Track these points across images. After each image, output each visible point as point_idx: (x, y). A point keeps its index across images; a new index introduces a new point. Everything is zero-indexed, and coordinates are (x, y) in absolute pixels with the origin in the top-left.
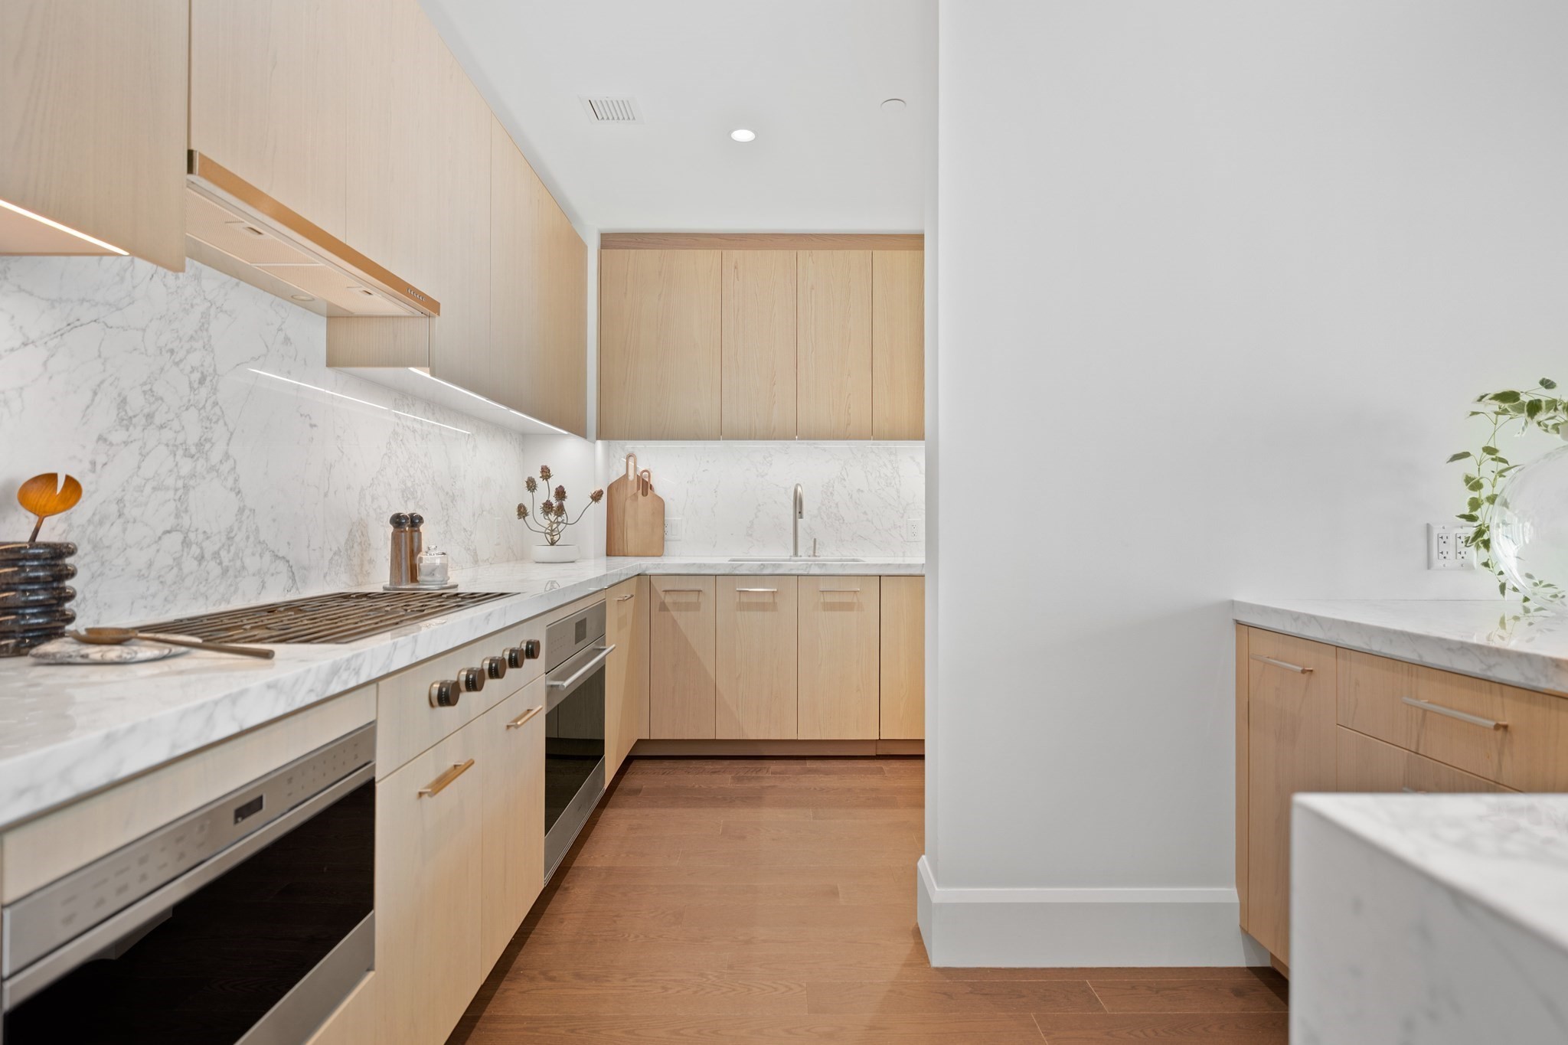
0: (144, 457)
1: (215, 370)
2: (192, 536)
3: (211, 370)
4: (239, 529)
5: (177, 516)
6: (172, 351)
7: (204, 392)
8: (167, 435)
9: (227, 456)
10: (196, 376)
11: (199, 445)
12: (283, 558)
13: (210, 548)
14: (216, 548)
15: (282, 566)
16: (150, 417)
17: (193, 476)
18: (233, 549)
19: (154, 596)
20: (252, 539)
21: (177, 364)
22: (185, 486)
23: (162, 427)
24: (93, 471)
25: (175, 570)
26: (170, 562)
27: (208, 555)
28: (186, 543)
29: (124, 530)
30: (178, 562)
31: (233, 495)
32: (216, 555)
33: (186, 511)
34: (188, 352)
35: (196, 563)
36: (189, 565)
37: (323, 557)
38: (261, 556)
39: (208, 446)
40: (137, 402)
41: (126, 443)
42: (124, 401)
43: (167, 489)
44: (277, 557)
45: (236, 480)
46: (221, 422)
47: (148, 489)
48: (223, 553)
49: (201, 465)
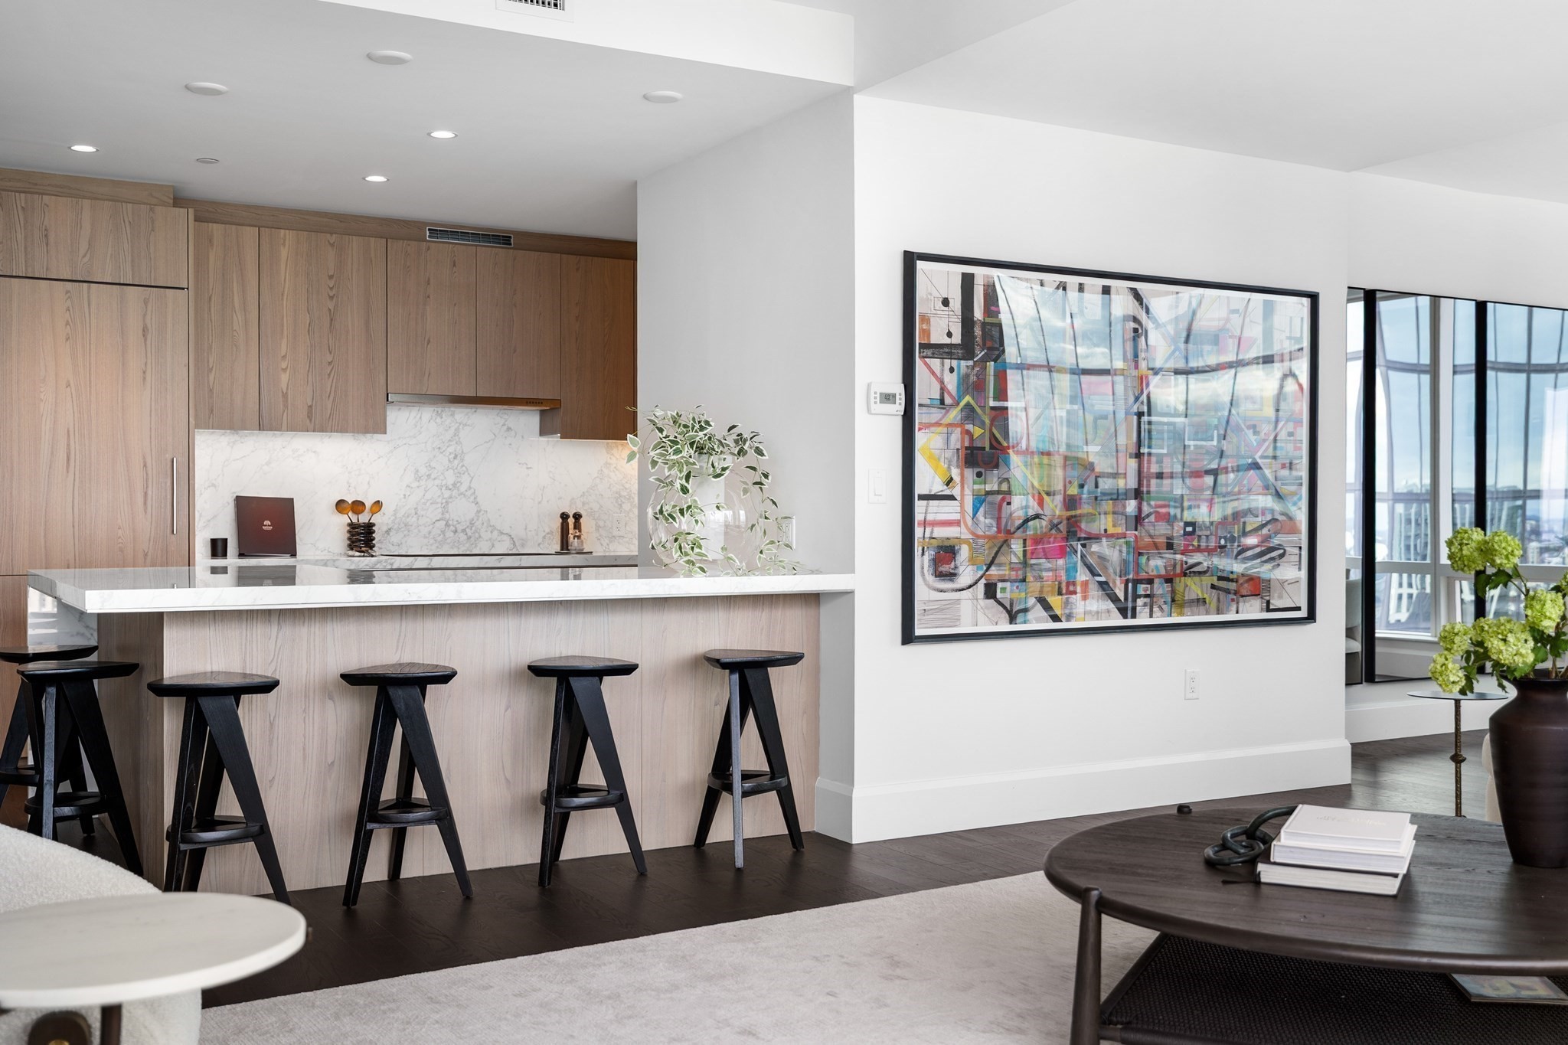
0: (426, 491)
1: (462, 452)
2: (450, 522)
3: (460, 452)
4: (478, 520)
5: (443, 514)
6: (439, 448)
7: (456, 462)
8: (437, 482)
9: (470, 488)
10: (452, 456)
11: (454, 485)
12: (507, 534)
13: (460, 528)
14: (464, 527)
15: (505, 537)
16: (429, 476)
17: (451, 497)
18: (473, 528)
19: (431, 545)
20: (485, 524)
21: (442, 453)
22: (446, 502)
23: (435, 479)
24: (405, 498)
25: (442, 536)
26: (439, 532)
27: (459, 530)
28: (447, 525)
29: (418, 519)
30: (443, 532)
31: (473, 504)
32: (464, 531)
33: (447, 512)
34: (448, 447)
35: (452, 534)
36: (449, 534)
37: (537, 535)
38: (491, 532)
39: (459, 484)
40: (423, 471)
41: (418, 487)
42: (417, 471)
43: (437, 503)
44: (502, 533)
45: (475, 498)
46: (466, 473)
47: (428, 504)
48: (467, 530)
49: (455, 492)
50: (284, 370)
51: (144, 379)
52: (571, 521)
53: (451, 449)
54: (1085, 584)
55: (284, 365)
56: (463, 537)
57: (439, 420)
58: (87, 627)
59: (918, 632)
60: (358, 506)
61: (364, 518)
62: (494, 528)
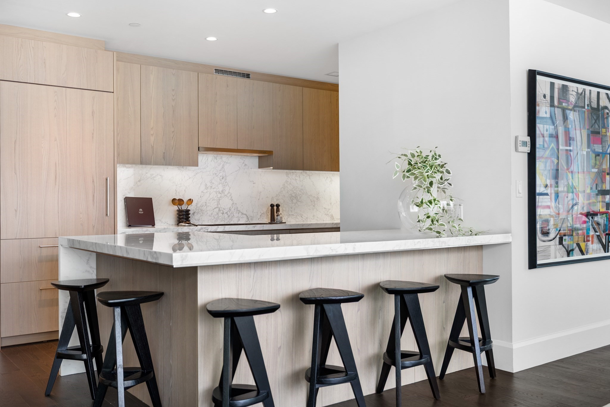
0: (210, 194)
1: (226, 176)
2: (221, 209)
3: (225, 176)
4: (232, 208)
5: (217, 205)
6: (216, 174)
7: (223, 180)
8: (215, 190)
9: (229, 193)
10: (221, 178)
11: (222, 191)
12: (245, 214)
13: (225, 211)
14: (227, 211)
15: (244, 216)
16: (211, 187)
17: (221, 197)
18: (231, 212)
19: (213, 220)
20: (236, 210)
21: (217, 176)
22: (219, 199)
23: (214, 188)
24: (201, 197)
25: (217, 215)
26: (216, 214)
27: (224, 213)
28: (219, 210)
29: (207, 208)
30: (218, 214)
31: (231, 200)
32: (227, 213)
33: (219, 204)
34: (219, 173)
35: (222, 214)
36: (220, 215)
37: (258, 214)
38: (238, 213)
39: (224, 191)
40: (209, 184)
41: (207, 192)
42: (206, 185)
43: (215, 200)
44: (243, 214)
45: (231, 197)
46: (227, 186)
47: (211, 200)
48: (228, 213)
49: (223, 195)
50: (152, 135)
51: (93, 137)
52: (275, 208)
53: (221, 174)
54: (593, 236)
55: (152, 133)
56: (226, 216)
57: (215, 160)
58: (91, 267)
59: (539, 262)
60: (180, 202)
61: (184, 207)
62: (239, 212)
